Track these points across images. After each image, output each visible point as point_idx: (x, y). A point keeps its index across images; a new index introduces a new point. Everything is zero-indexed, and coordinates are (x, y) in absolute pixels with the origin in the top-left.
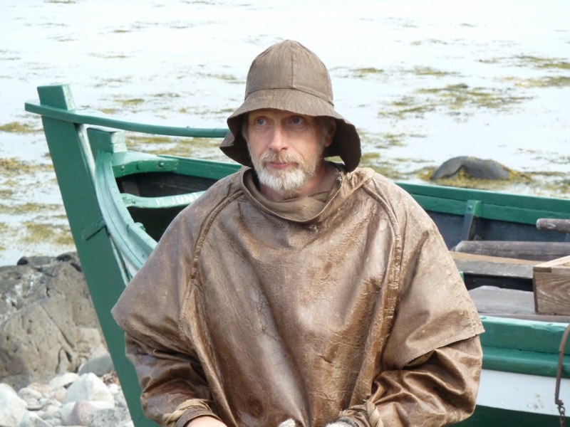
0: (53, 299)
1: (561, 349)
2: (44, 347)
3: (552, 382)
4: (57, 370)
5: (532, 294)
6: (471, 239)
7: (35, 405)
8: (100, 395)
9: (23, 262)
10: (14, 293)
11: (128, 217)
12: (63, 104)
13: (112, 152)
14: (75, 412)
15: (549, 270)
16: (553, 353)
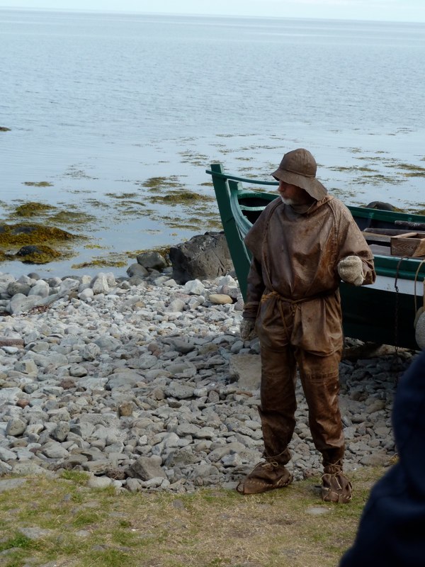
0: (217, 248)
1: (398, 267)
2: (213, 266)
3: (394, 280)
4: (218, 275)
5: (389, 248)
6: (370, 227)
7: (208, 286)
8: (232, 284)
9: (207, 234)
10: (203, 245)
11: (241, 214)
12: (220, 171)
13: (237, 189)
14: (222, 289)
15: (396, 239)
16: (394, 268)
